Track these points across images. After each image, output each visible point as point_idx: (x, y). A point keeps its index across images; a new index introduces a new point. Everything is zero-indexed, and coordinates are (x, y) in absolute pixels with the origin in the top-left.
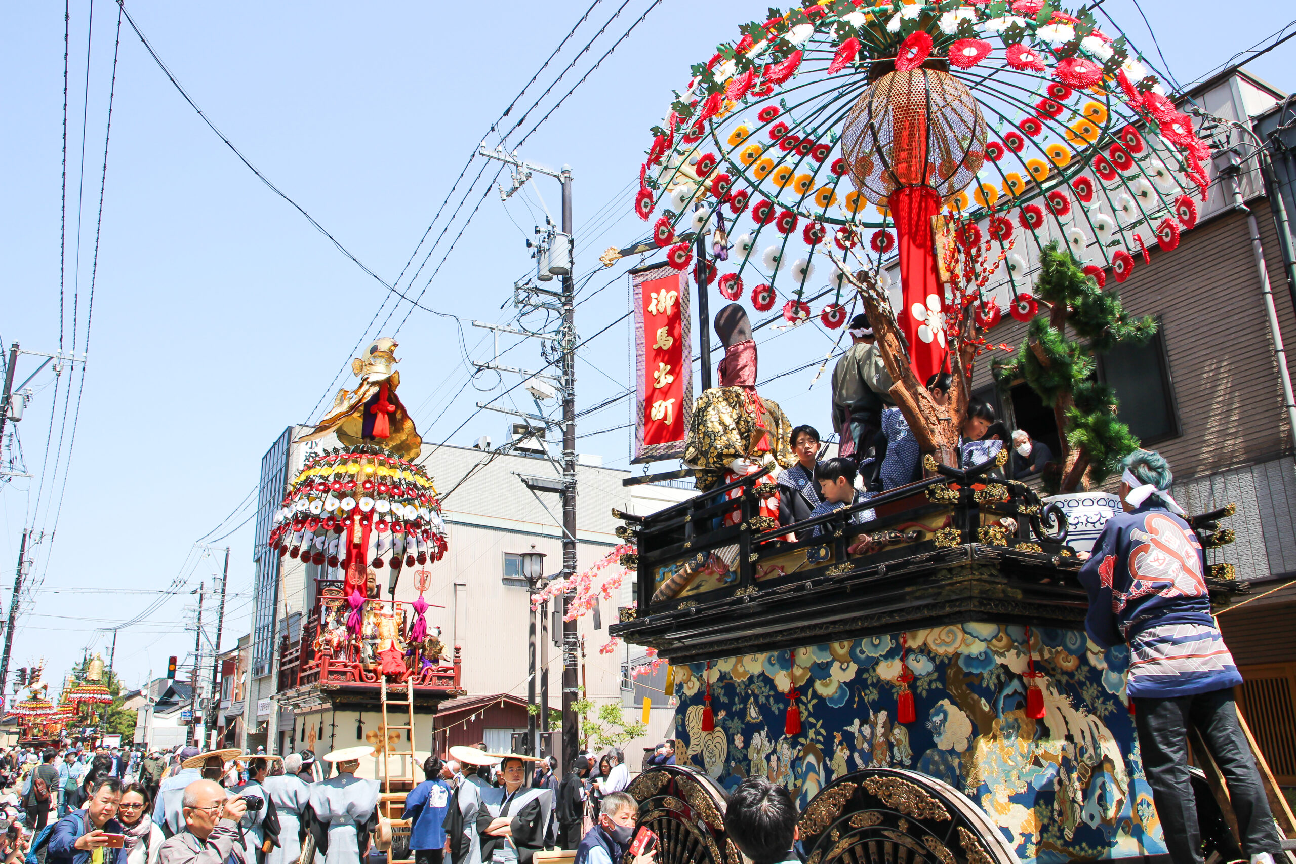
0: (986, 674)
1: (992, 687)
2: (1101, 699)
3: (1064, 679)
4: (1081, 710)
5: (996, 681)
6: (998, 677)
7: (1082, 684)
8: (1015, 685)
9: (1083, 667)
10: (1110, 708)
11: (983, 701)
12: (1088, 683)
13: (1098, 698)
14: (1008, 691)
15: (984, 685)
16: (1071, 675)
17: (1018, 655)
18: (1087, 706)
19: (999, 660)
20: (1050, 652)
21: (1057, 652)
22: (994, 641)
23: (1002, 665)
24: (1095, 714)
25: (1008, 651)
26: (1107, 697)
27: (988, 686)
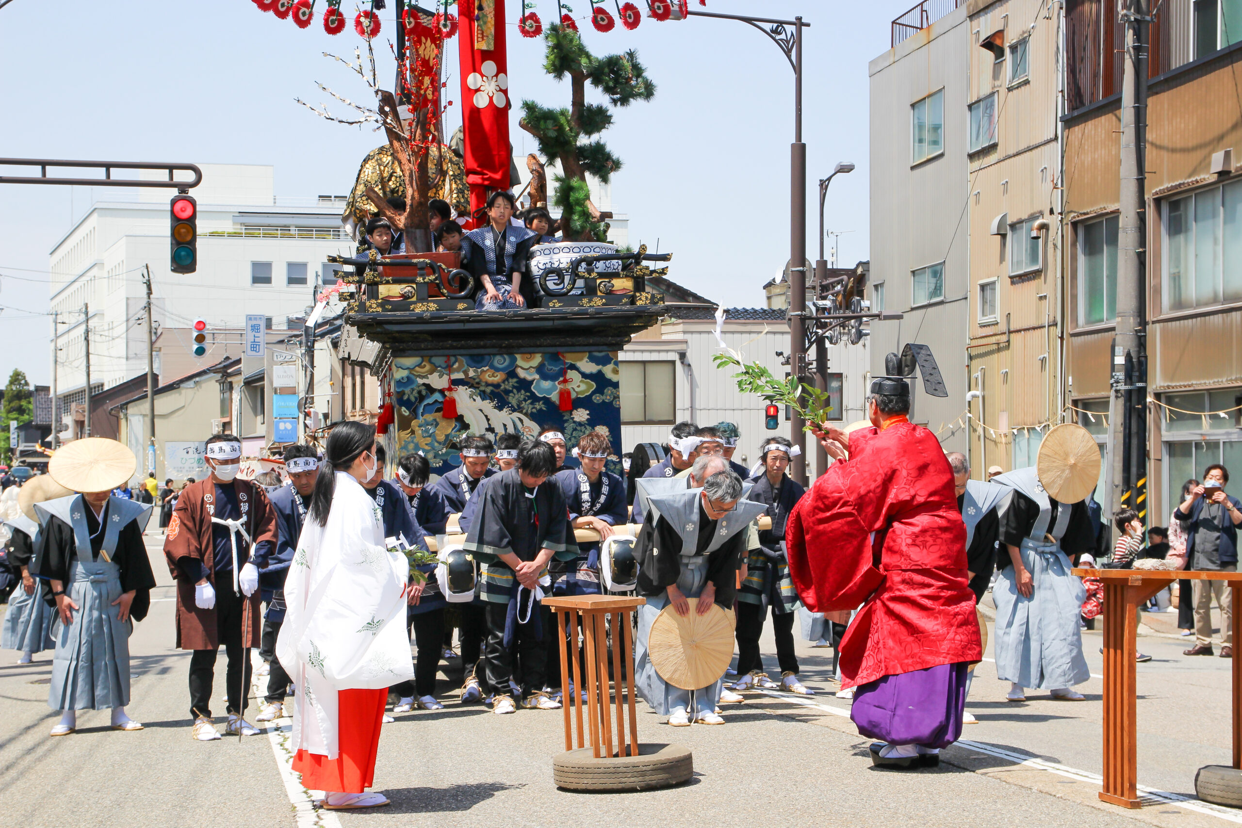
0: (407, 390)
1: (413, 399)
2: (529, 401)
3: (489, 390)
4: (505, 410)
5: (417, 395)
6: (419, 392)
7: (507, 392)
8: (437, 396)
9: (510, 380)
10: (538, 407)
11: (403, 409)
12: (515, 391)
13: (525, 400)
14: (430, 401)
15: (405, 398)
16: (497, 386)
17: (441, 376)
18: (512, 406)
19: (420, 381)
20: (474, 371)
21: (483, 371)
22: (417, 369)
23: (424, 384)
24: (521, 412)
25: (431, 374)
26: (534, 398)
27: (408, 399)
